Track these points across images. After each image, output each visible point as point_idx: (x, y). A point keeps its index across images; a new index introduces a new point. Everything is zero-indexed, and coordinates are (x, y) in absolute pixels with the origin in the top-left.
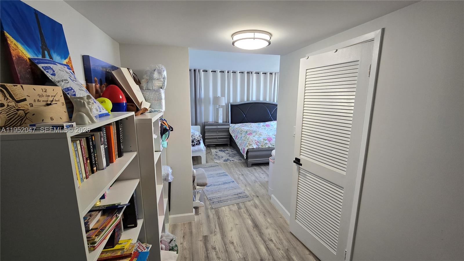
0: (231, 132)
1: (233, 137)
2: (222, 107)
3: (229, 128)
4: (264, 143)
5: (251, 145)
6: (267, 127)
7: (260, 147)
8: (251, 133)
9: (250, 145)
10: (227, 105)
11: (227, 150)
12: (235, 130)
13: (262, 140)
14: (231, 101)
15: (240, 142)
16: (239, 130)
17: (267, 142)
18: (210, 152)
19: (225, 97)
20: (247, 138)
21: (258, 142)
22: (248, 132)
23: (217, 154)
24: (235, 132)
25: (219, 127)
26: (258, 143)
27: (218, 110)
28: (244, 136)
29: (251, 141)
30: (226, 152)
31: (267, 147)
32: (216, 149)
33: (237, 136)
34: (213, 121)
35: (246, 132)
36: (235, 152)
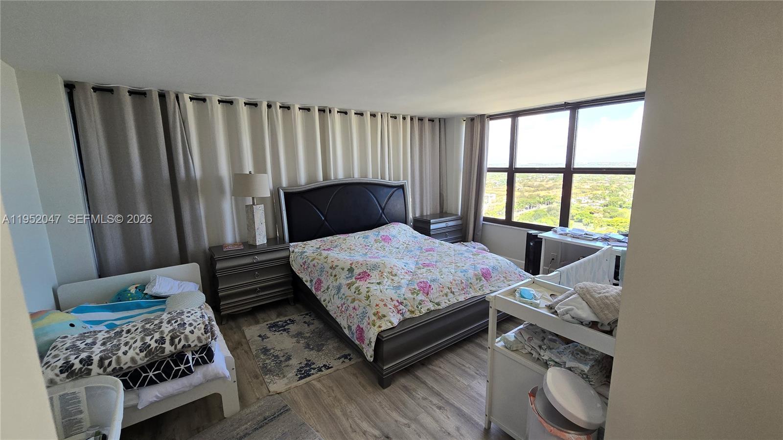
0: (295, 268)
1: (308, 284)
2: (262, 200)
3: (288, 257)
4: (417, 303)
5: (384, 316)
6: (386, 244)
7: (408, 315)
8: (365, 272)
9: (380, 318)
10: (275, 193)
11: (293, 322)
12: (312, 264)
13: (410, 295)
14: (284, 184)
15: (339, 302)
16: (325, 265)
17: (421, 297)
18: (244, 340)
19: (265, 172)
20: (363, 290)
21: (401, 303)
22: (357, 271)
23: (268, 344)
24: (309, 270)
25: (259, 258)
26: (401, 307)
27: (250, 210)
28: (349, 286)
29: (381, 304)
30: (293, 328)
31: (424, 311)
32: (257, 322)
33: (319, 282)
34: (238, 240)
35: (351, 270)
36: (317, 325)
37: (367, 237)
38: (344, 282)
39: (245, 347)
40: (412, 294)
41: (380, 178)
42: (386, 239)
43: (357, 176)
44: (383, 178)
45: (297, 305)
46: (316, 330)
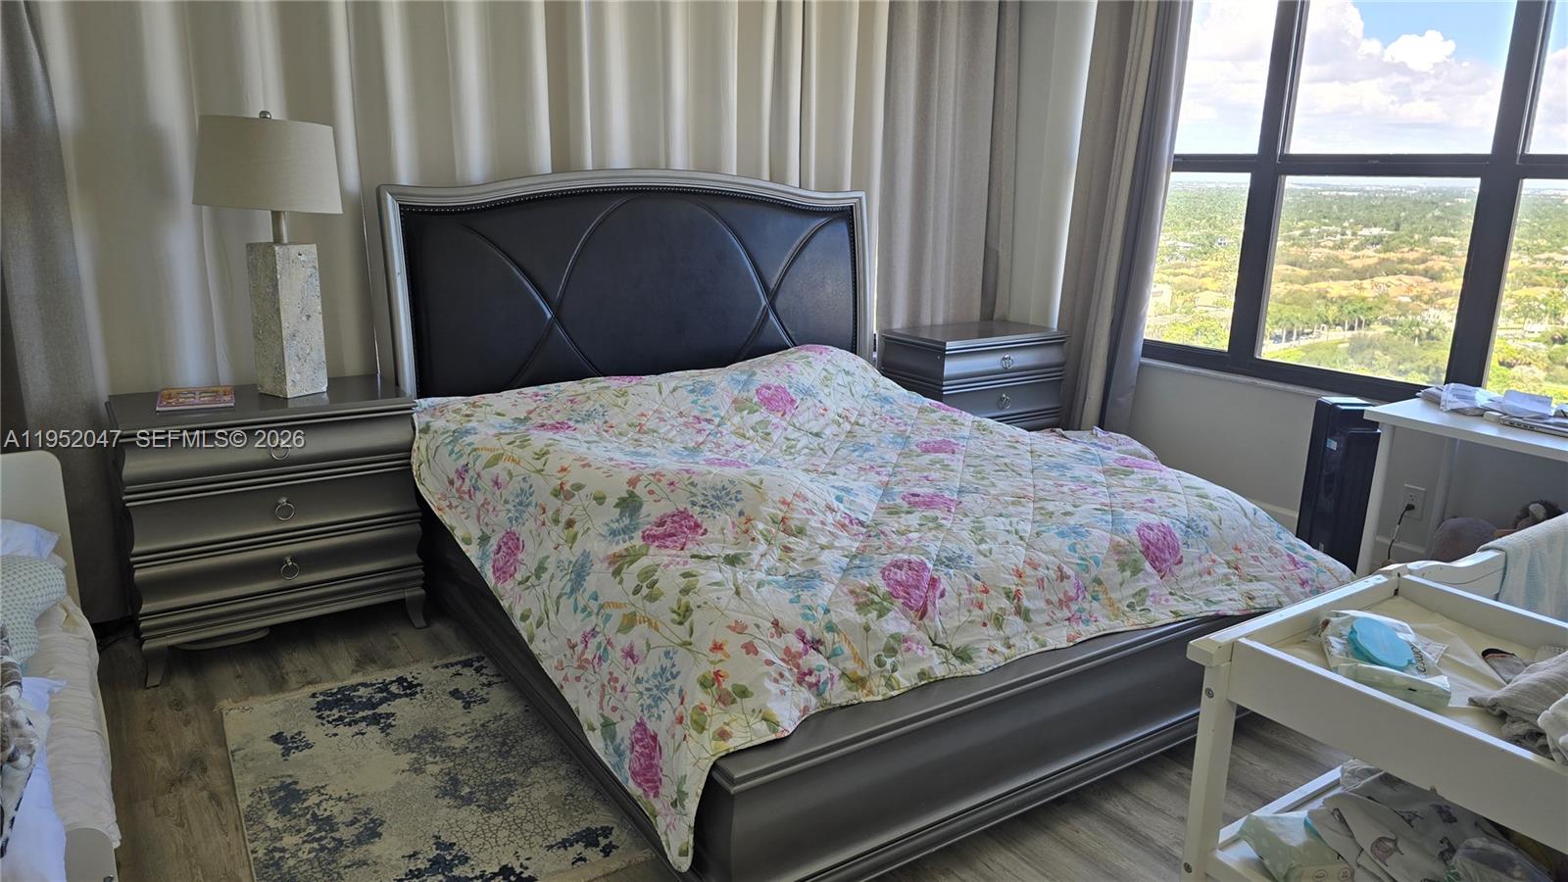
0: (431, 490)
1: (472, 552)
2: (316, 227)
3: (408, 449)
4: (876, 647)
5: (744, 693)
6: (774, 419)
7: (839, 694)
8: (683, 515)
9: (725, 700)
10: (366, 208)
11: (410, 688)
12: (488, 475)
13: (848, 613)
14: (405, 172)
15: (573, 625)
16: (536, 479)
17: (896, 623)
18: (215, 752)
20: (669, 582)
21: (816, 644)
22: (652, 510)
23: (302, 770)
24: (479, 498)
26: (814, 659)
27: (261, 263)
28: (618, 563)
29: (734, 643)
30: (405, 711)
31: (905, 680)
32: (278, 684)
33: (512, 544)
34: (225, 377)
35: (629, 504)
36: (500, 704)
37: (705, 390)
38: (600, 548)
39: (216, 778)
40: (862, 607)
41: (766, 175)
42: (777, 400)
43: (680, 163)
44: (778, 174)
45: (438, 627)
46: (492, 727)
